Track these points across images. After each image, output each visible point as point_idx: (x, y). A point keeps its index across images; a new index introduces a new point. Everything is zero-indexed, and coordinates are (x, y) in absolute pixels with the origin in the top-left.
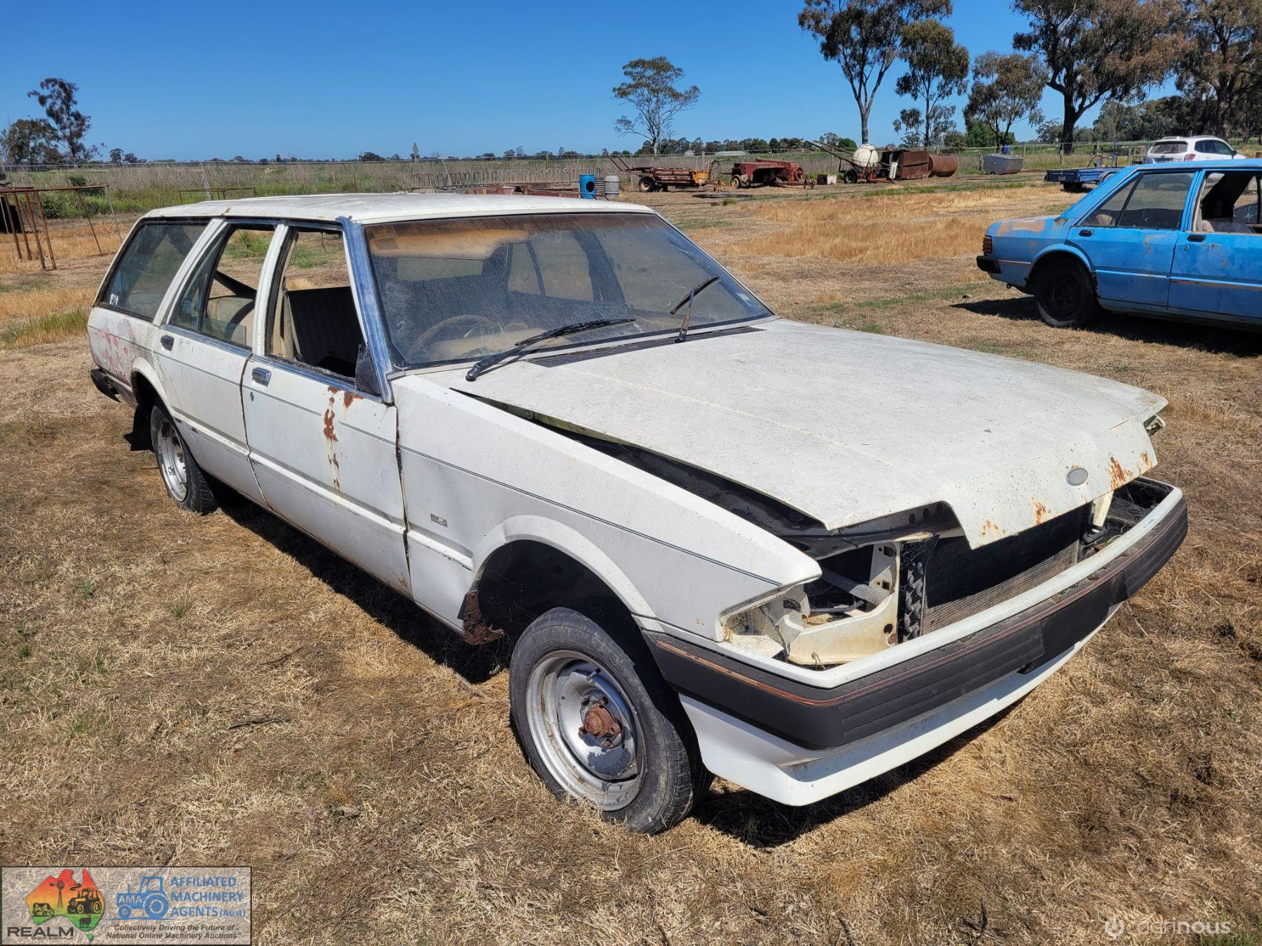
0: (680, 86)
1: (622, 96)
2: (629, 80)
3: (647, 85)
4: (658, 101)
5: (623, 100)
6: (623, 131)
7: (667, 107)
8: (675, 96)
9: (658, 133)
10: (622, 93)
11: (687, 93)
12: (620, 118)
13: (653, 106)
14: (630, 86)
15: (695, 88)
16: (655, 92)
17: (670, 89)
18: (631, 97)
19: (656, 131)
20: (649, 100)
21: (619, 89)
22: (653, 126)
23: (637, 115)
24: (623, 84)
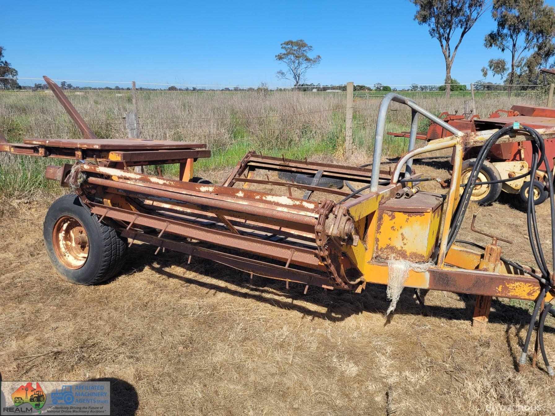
0: (311, 55)
1: (279, 60)
2: (284, 51)
3: (294, 54)
4: (299, 62)
5: (280, 61)
6: (280, 77)
7: (304, 66)
8: (307, 59)
9: (299, 79)
10: (280, 58)
11: (314, 59)
12: (279, 71)
13: (296, 65)
14: (284, 54)
15: (319, 56)
16: (297, 57)
17: (306, 56)
18: (285, 60)
19: (297, 78)
20: (294, 62)
21: (279, 56)
22: (297, 76)
23: (288, 70)
24: (281, 54)
